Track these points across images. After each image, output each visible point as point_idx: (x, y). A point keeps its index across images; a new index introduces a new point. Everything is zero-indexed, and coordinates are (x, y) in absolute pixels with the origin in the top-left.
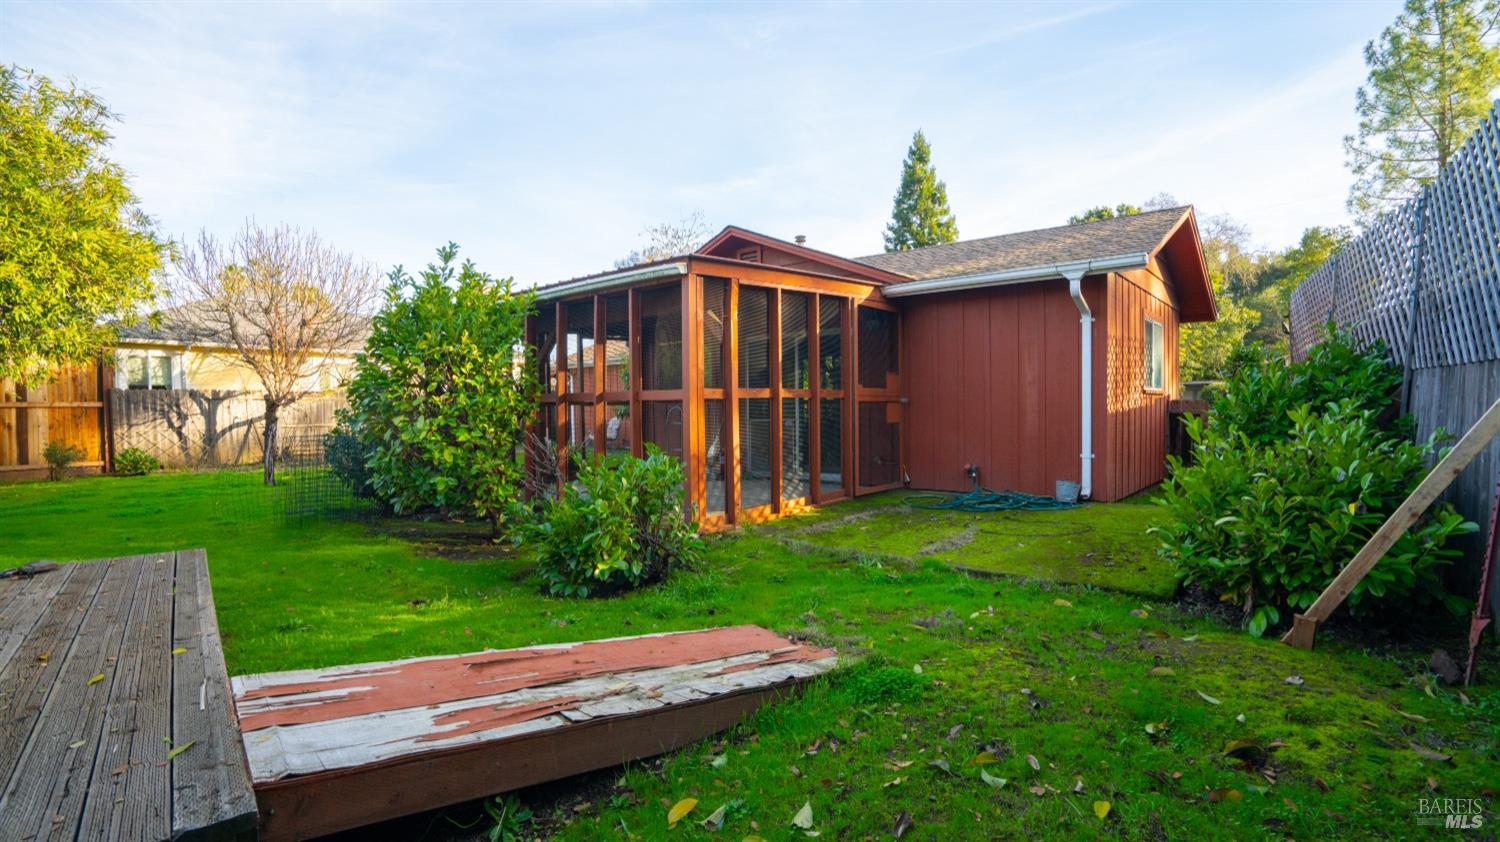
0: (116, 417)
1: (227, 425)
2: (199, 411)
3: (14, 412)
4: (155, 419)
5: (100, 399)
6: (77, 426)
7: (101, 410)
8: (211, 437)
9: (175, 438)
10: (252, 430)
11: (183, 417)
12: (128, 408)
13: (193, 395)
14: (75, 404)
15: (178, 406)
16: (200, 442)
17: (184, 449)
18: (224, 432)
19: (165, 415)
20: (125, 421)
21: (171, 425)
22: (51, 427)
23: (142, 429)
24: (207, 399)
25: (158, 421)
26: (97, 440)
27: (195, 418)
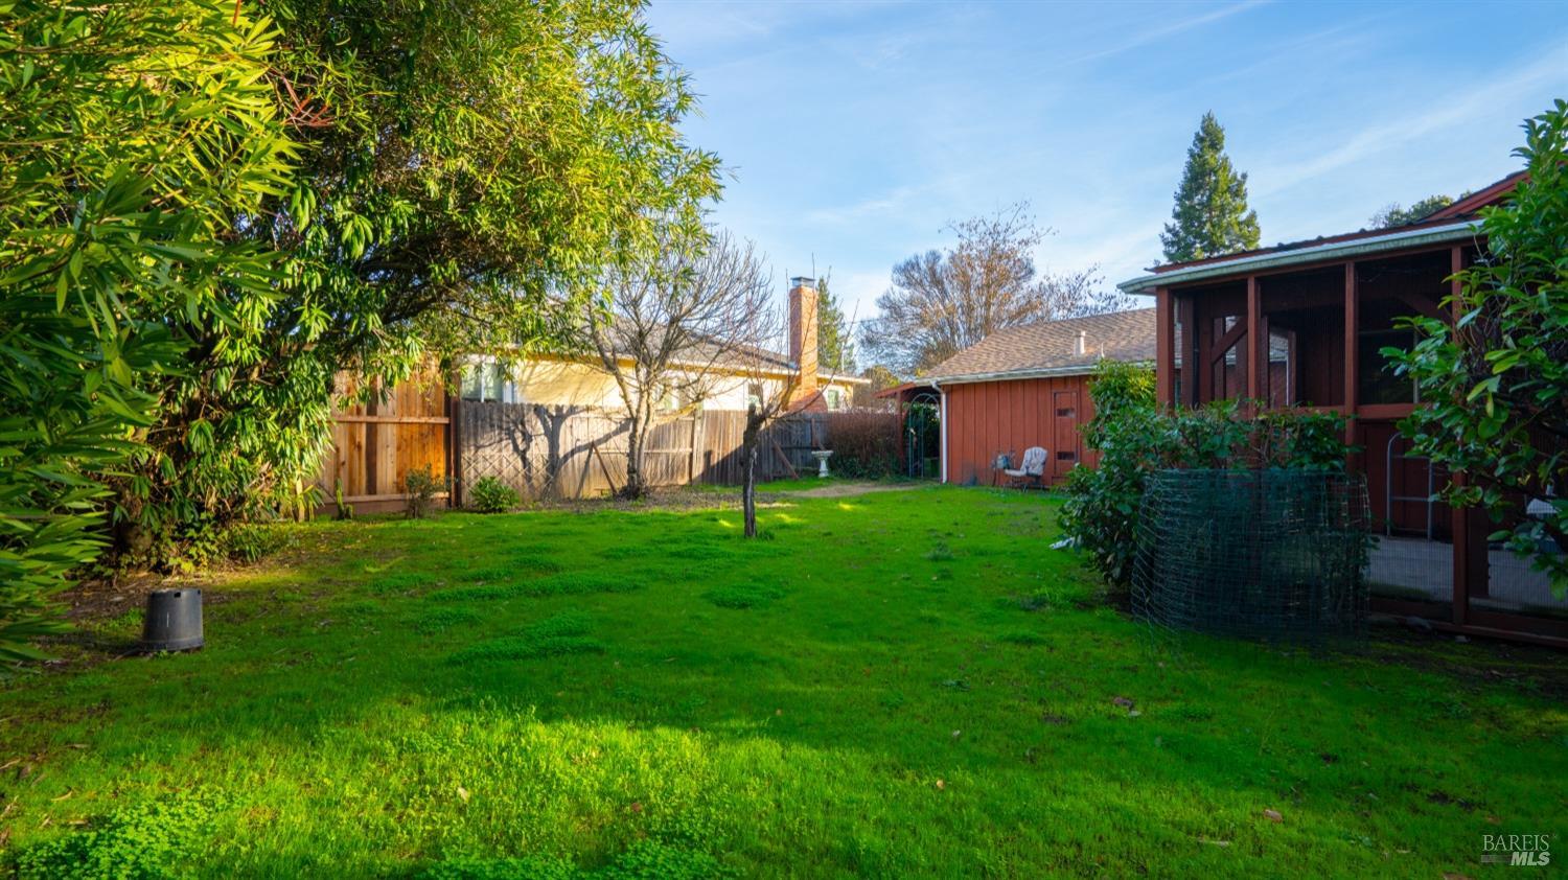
0: (464, 436)
1: (569, 449)
2: (543, 431)
3: (364, 427)
4: (501, 440)
5: (447, 414)
6: (424, 446)
7: (447, 426)
8: (554, 464)
9: (520, 464)
10: (594, 456)
11: (527, 438)
12: (476, 426)
13: (539, 410)
14: (423, 420)
15: (523, 424)
16: (543, 471)
17: (528, 478)
18: (566, 457)
19: (511, 435)
20: (472, 442)
21: (516, 448)
22: (399, 448)
23: (488, 451)
24: (551, 416)
25: (504, 443)
26: (443, 458)
27: (539, 439)
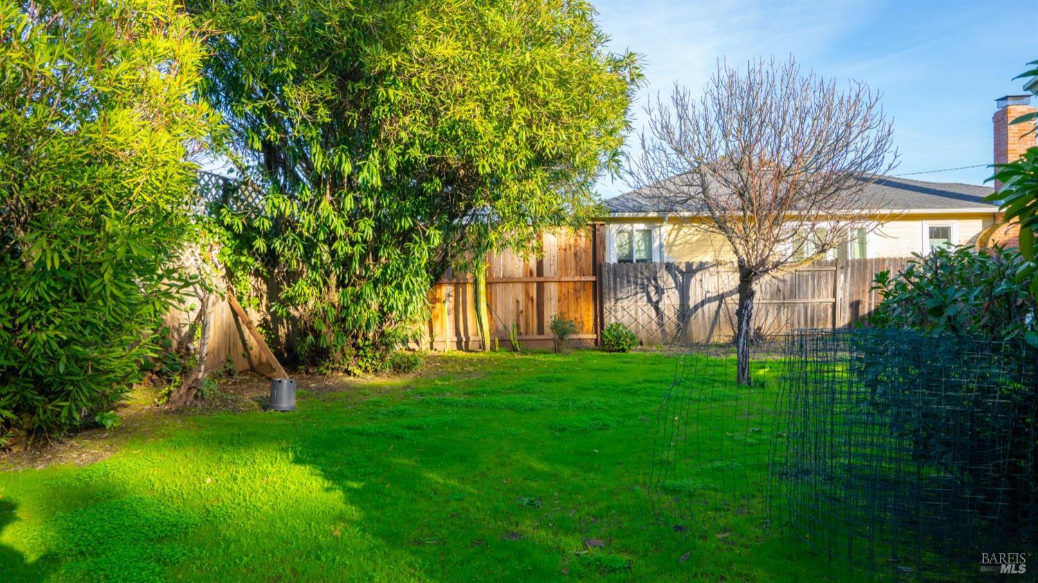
0: (605, 291)
1: (699, 300)
2: (674, 285)
3: (535, 285)
4: (637, 293)
5: (594, 274)
6: (577, 299)
7: (595, 282)
8: (685, 313)
9: (653, 314)
10: (723, 306)
11: (660, 291)
12: (615, 283)
13: (669, 267)
14: (576, 279)
15: (655, 280)
16: (674, 319)
17: (661, 325)
18: (696, 307)
19: (645, 289)
20: (612, 295)
21: (650, 300)
22: (559, 301)
23: (625, 303)
24: (681, 272)
25: (639, 295)
26: (592, 309)
27: (670, 292)
